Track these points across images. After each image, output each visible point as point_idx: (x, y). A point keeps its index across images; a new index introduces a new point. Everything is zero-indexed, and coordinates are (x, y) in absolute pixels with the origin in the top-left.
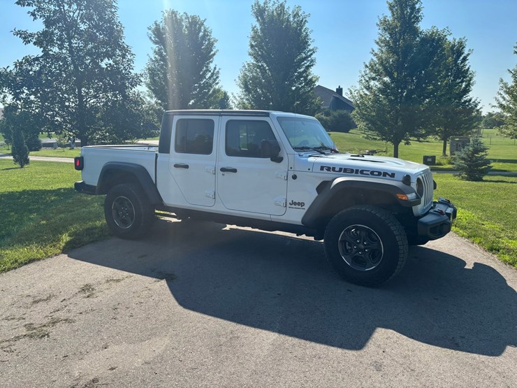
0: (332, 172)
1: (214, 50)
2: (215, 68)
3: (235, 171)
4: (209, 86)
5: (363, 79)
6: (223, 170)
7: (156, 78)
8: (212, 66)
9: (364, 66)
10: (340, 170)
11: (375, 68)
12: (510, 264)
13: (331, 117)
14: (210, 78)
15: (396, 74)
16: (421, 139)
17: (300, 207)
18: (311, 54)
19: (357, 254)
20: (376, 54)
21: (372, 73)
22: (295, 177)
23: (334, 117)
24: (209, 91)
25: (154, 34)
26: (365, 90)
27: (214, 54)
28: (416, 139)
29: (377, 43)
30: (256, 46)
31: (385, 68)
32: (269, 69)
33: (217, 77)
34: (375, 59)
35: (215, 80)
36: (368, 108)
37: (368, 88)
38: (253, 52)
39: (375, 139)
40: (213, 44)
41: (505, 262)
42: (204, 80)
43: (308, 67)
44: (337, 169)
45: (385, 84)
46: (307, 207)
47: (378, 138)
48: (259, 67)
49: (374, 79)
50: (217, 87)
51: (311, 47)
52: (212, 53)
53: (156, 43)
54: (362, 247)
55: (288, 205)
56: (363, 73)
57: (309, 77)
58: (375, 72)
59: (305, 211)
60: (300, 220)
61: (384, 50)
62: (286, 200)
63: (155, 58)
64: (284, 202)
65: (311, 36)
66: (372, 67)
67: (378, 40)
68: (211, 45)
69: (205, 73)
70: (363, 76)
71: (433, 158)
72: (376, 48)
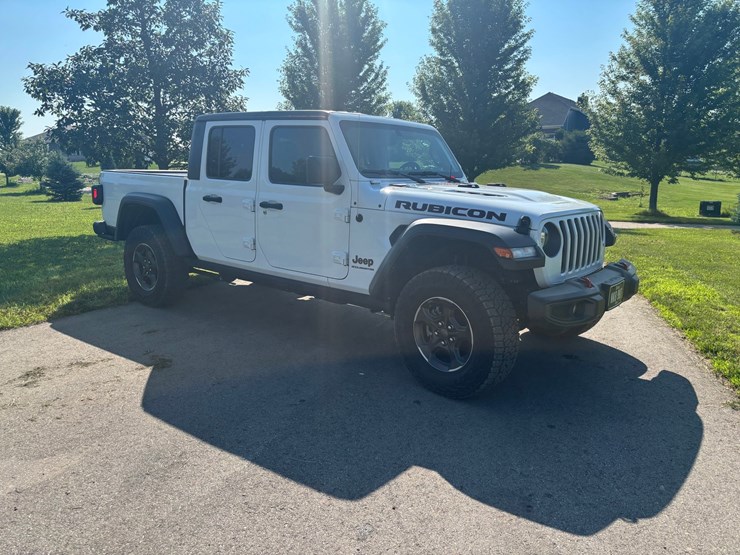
0: (412, 211)
1: (381, 40)
2: (381, 66)
3: (279, 207)
4: (370, 92)
5: (606, 78)
6: (264, 205)
7: (297, 82)
8: (377, 63)
9: (609, 57)
10: (425, 206)
11: (627, 61)
12: (724, 376)
13: (564, 141)
14: (373, 80)
15: (661, 69)
16: (697, 175)
17: (366, 266)
18: (525, 41)
19: (438, 345)
20: (630, 39)
21: (622, 69)
22: (359, 218)
23: (570, 141)
24: (371, 101)
25: (296, 17)
26: (608, 96)
27: (381, 46)
28: (689, 174)
29: (633, 20)
30: (440, 30)
31: (644, 61)
32: (459, 67)
33: (383, 80)
34: (628, 46)
35: (381, 84)
36: (611, 124)
37: (615, 93)
38: (435, 40)
39: (622, 174)
40: (380, 30)
41: (718, 373)
42: (365, 84)
43: (520, 62)
44: (419, 206)
45: (642, 85)
46: (376, 266)
47: (626, 172)
48: (443, 63)
49: (624, 78)
50: (383, 94)
51: (525, 31)
52: (379, 43)
53: (297, 29)
54: (446, 333)
55: (351, 263)
56: (607, 69)
57: (521, 78)
58: (627, 67)
59: (374, 273)
60: (367, 288)
61: (644, 32)
62: (348, 256)
63: (296, 52)
64: (345, 257)
65: (526, 13)
66: (622, 60)
67: (635, 16)
68: (376, 32)
69: (367, 74)
70: (606, 74)
71: (717, 205)
72: (632, 29)
